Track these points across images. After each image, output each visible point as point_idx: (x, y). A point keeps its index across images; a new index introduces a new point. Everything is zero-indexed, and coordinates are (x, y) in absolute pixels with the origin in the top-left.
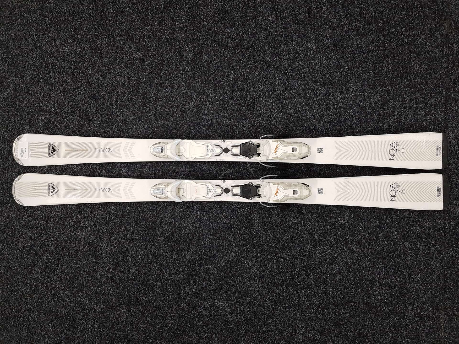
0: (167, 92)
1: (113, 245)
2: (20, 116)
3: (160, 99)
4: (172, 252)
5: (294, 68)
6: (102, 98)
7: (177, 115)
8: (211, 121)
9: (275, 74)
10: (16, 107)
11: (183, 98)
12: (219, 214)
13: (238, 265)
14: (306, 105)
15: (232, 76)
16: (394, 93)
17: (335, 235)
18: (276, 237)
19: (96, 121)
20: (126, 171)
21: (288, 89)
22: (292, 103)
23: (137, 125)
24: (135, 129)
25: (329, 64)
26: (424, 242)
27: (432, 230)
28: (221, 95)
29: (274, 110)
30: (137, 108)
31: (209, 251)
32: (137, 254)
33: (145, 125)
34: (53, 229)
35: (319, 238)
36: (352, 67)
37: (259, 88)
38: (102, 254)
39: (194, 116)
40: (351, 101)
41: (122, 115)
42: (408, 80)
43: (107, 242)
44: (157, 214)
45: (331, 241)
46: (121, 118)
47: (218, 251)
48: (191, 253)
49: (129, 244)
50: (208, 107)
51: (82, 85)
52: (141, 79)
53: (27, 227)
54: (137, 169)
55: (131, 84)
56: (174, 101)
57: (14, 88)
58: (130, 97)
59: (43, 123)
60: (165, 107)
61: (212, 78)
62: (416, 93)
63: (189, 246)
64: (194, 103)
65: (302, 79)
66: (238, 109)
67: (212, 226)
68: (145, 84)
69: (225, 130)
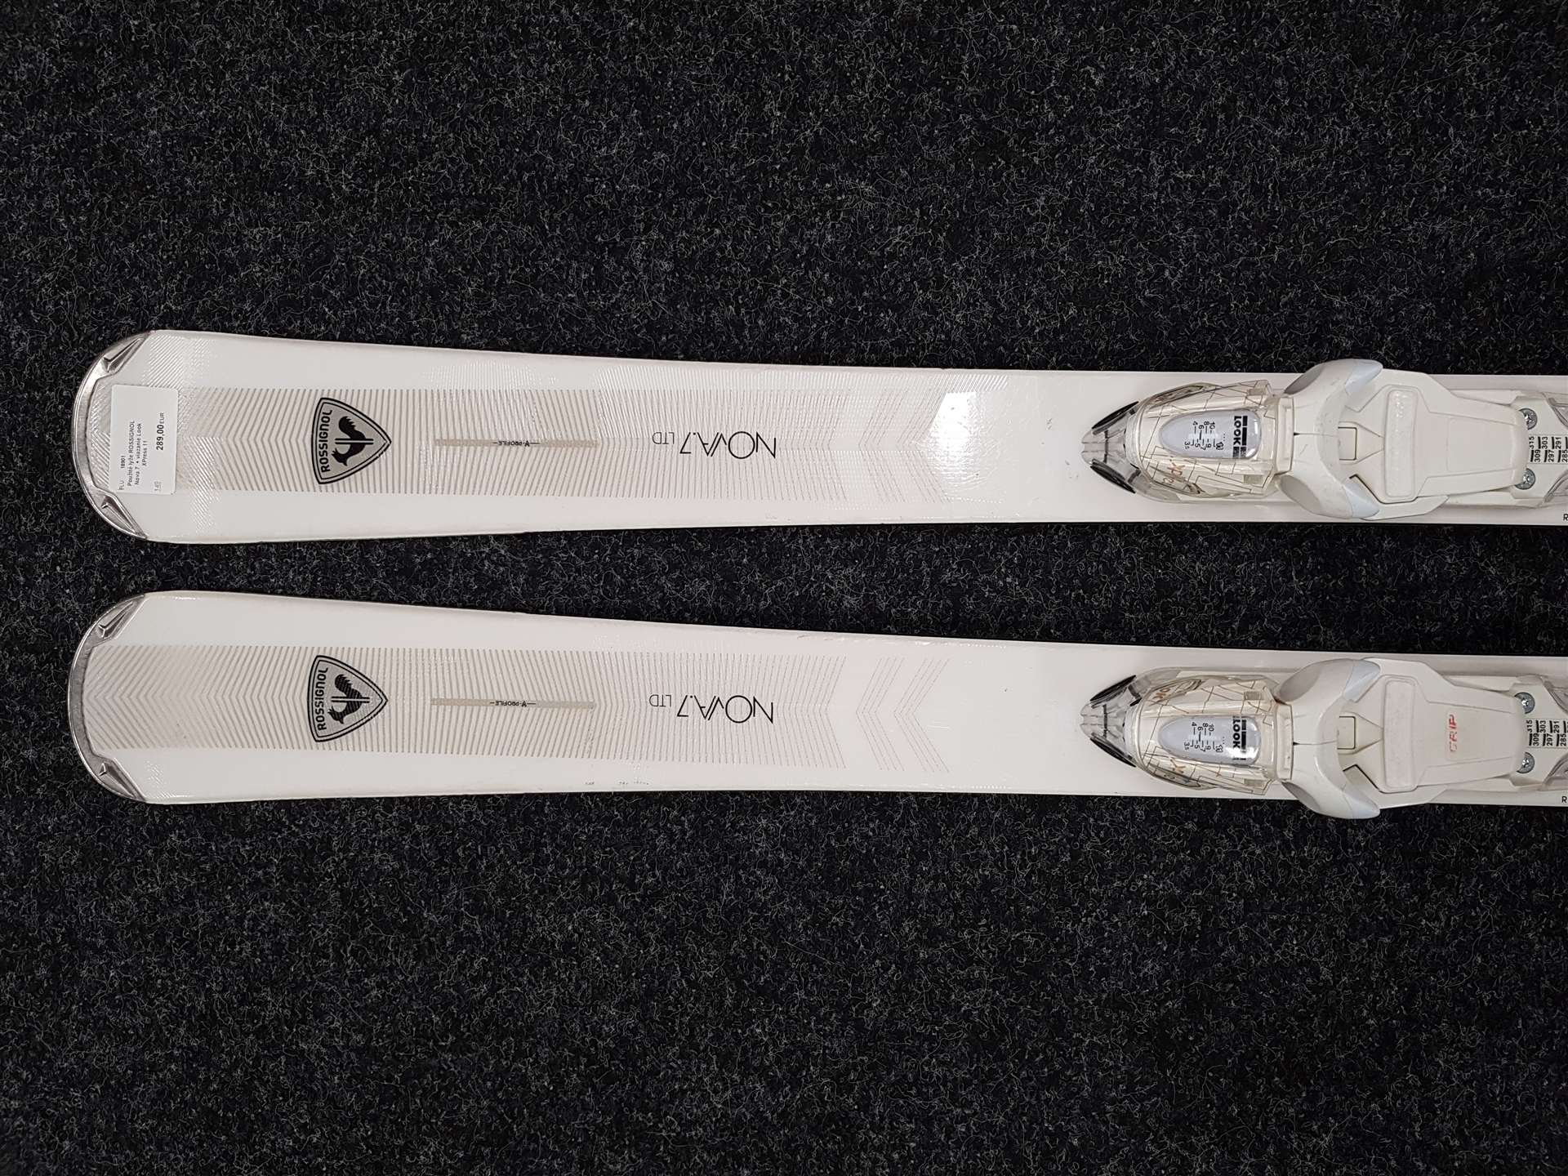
0: (1158, 63)
1: (762, 1071)
2: (117, 220)
3: (1108, 106)
6: (687, 102)
7: (1223, 213)
10: (93, 157)
11: (1274, 101)
12: (1531, 884)
19: (647, 253)
20: (858, 587)
23: (940, 282)
24: (925, 306)
30: (941, 166)
32: (931, 1135)
33: (995, 279)
34: (339, 958)
38: (689, 1125)
39: (1352, 220)
41: (835, 218)
43: (715, 1051)
44: (1074, 879)
46: (822, 238)
49: (872, 1067)
51: (554, 19)
53: (160, 939)
54: (935, 575)
55: (897, 13)
56: (1209, 122)
57: (75, 39)
59: (277, 268)
60: (1144, 161)
63: (1313, 1098)
64: (1354, 133)
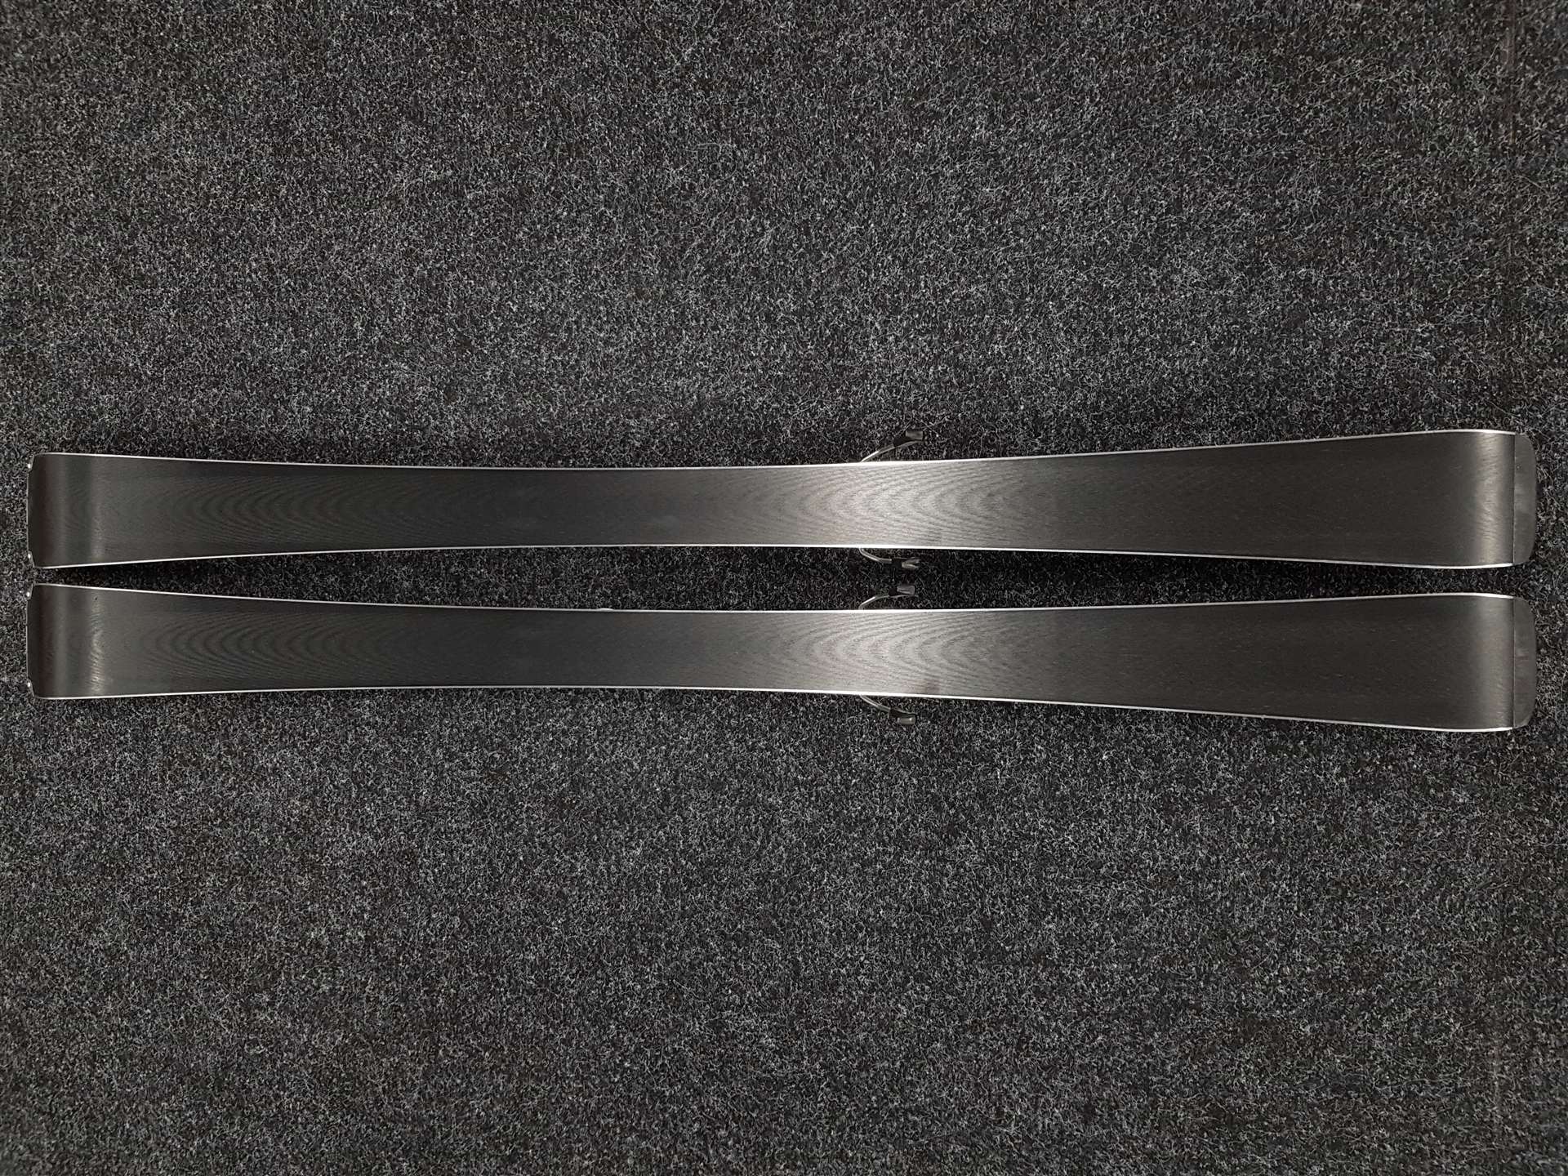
4: (574, 850)
5: (981, 209)
8: (698, 397)
9: (915, 230)
13: (800, 891)
14: (1025, 334)
15: (766, 239)
16: (1325, 286)
17: (1127, 781)
18: (927, 793)
21: (963, 279)
22: (976, 330)
25: (1100, 191)
26: (1434, 798)
27: (1461, 756)
28: (729, 304)
29: (916, 355)
31: (701, 844)
35: (1073, 794)
36: (1179, 200)
37: (862, 280)
40: (1178, 317)
42: (1374, 244)
45: (1115, 802)
47: (729, 844)
48: (638, 852)
50: (687, 348)
52: (450, 253)
58: (414, 317)
61: (698, 246)
62: (1402, 286)
65: (1007, 243)
66: (791, 352)
67: (709, 760)
68: (464, 273)
69: (746, 428)
